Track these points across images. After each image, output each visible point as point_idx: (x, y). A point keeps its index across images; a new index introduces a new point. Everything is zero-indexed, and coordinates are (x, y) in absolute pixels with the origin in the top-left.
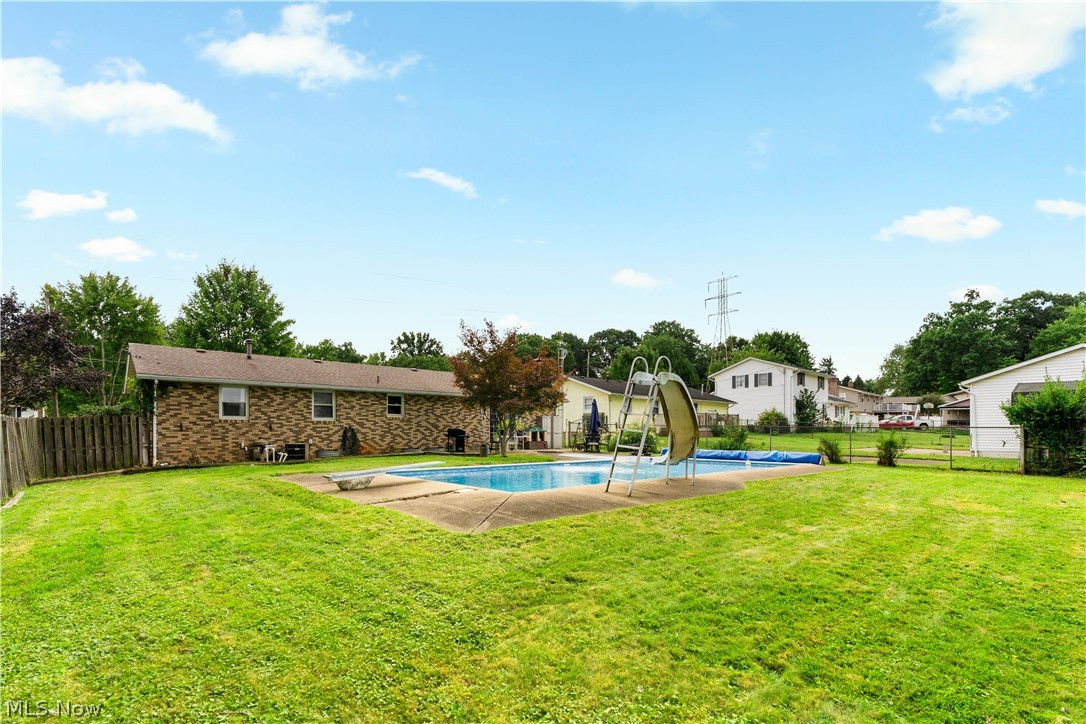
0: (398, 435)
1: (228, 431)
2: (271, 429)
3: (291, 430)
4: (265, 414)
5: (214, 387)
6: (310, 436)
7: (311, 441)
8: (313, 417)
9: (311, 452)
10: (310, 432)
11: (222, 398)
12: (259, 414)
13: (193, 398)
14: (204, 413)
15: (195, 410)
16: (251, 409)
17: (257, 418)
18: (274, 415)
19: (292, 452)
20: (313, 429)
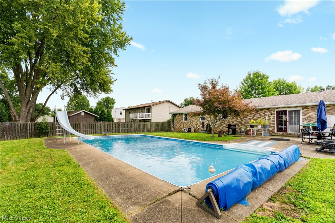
0: (225, 126)
1: (184, 124)
2: (191, 124)
3: (195, 124)
4: (190, 120)
5: (182, 114)
6: (199, 126)
7: (199, 127)
8: (200, 121)
9: (199, 131)
10: (199, 125)
11: (184, 116)
12: (189, 120)
13: (179, 117)
14: (180, 120)
15: (179, 119)
16: (188, 119)
17: (189, 121)
18: (191, 120)
19: (188, 130)
20: (200, 124)
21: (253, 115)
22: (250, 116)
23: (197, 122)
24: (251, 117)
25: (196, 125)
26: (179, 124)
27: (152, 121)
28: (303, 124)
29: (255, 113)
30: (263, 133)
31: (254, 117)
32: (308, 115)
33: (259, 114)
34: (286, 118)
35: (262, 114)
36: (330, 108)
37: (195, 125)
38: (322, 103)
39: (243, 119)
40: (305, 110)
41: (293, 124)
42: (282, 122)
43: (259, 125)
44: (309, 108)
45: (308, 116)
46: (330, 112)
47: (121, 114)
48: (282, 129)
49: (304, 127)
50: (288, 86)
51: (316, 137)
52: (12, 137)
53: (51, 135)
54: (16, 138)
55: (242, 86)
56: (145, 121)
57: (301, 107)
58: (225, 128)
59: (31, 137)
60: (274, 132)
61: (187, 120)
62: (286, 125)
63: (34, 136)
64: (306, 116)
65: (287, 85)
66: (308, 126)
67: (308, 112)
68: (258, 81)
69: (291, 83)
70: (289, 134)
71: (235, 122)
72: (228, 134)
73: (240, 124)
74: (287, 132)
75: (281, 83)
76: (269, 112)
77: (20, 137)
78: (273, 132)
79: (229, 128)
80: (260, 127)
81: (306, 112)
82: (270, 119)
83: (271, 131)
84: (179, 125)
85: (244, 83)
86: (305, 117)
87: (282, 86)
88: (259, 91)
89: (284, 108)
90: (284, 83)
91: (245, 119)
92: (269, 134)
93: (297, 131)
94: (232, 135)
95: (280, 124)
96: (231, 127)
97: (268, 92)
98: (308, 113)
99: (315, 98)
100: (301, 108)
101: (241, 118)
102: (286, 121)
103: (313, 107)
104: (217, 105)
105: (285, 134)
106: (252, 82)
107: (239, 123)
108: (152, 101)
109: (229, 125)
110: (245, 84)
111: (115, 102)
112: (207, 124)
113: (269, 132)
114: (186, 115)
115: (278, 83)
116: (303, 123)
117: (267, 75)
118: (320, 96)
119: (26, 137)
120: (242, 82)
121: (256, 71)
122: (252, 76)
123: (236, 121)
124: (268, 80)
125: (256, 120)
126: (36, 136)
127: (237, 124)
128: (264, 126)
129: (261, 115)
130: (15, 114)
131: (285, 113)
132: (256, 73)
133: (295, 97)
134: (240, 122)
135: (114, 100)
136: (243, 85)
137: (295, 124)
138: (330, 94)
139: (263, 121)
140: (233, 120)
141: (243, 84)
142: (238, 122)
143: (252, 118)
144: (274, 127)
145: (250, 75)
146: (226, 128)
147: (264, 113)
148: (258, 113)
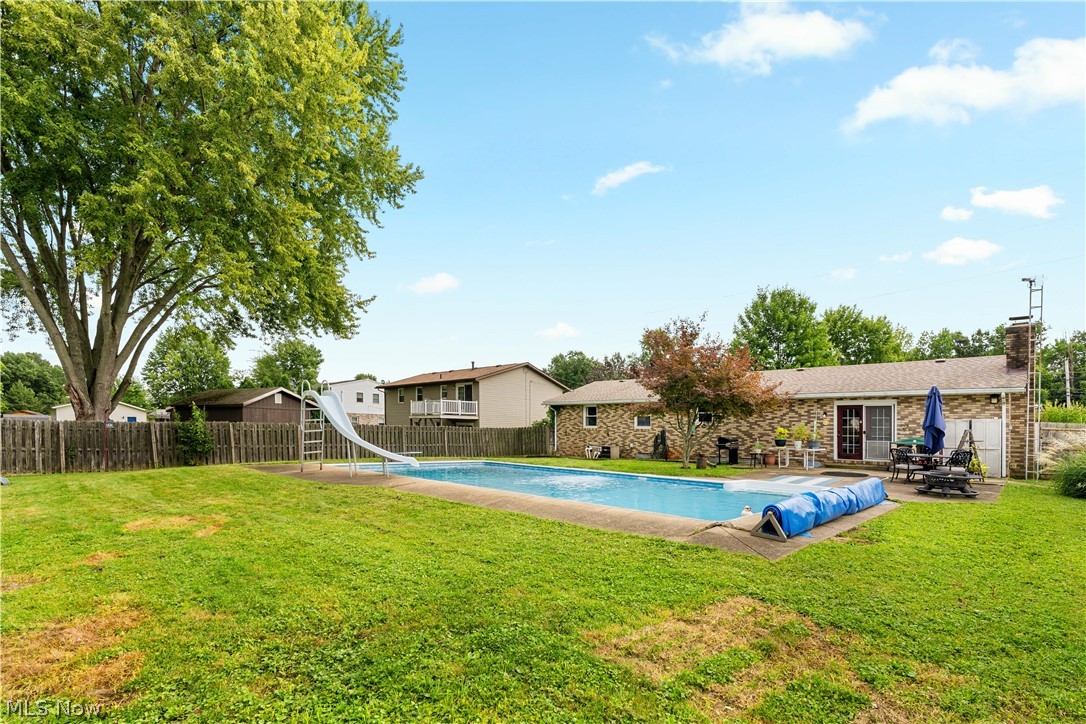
0: (705, 443)
1: (587, 436)
2: (608, 435)
3: (620, 436)
4: (605, 424)
5: (580, 407)
6: (632, 441)
7: (632, 445)
8: (636, 426)
9: (632, 454)
10: (632, 438)
11: (585, 414)
12: (602, 424)
13: (571, 415)
14: (575, 424)
15: (572, 422)
16: (598, 421)
17: (601, 427)
18: (610, 425)
19: (603, 452)
20: (634, 435)
21: (779, 414)
22: (773, 418)
23: (627, 431)
24: (776, 420)
25: (624, 439)
26: (572, 434)
27: (482, 425)
28: (899, 438)
29: (785, 411)
30: (806, 459)
31: (782, 420)
32: (910, 418)
33: (796, 413)
34: (861, 425)
35: (802, 412)
36: (956, 403)
37: (620, 439)
38: (934, 393)
39: (755, 423)
40: (903, 405)
41: (875, 439)
42: (851, 433)
43: (797, 439)
44: (911, 402)
45: (910, 421)
46: (957, 413)
47: (360, 400)
48: (851, 451)
49: (899, 445)
50: (866, 329)
51: (922, 467)
52: (110, 464)
53: (217, 460)
54: (120, 466)
55: (742, 331)
56: (458, 423)
57: (894, 398)
58: (706, 447)
59: (163, 465)
60: (832, 459)
61: (595, 424)
62: (859, 441)
63: (171, 460)
64: (906, 421)
65: (865, 327)
66: (909, 443)
67: (910, 410)
68: (786, 317)
69: (875, 320)
70: (867, 463)
71: (734, 431)
72: (719, 464)
73: (746, 438)
74: (861, 458)
75: (847, 319)
76: (821, 408)
77: (132, 464)
78: (828, 458)
79: (720, 448)
80: (798, 445)
81: (906, 412)
82: (822, 425)
83: (824, 456)
84: (572, 439)
85: (746, 320)
86: (903, 422)
87: (850, 327)
88: (788, 346)
89: (855, 399)
90: (855, 321)
91: (759, 425)
92: (820, 464)
93: (885, 456)
94: (728, 464)
95: (845, 440)
96: (727, 445)
97: (814, 350)
98: (910, 414)
99: (926, 378)
100: (895, 402)
101: (748, 422)
102: (860, 433)
103: (919, 398)
104: (701, 389)
105: (858, 463)
106: (771, 317)
107: (743, 436)
108: (473, 363)
109: (722, 440)
110: (750, 324)
111: (322, 361)
112: (657, 437)
113: (820, 457)
114: (592, 410)
115: (839, 319)
116: (897, 437)
117: (810, 301)
118: (937, 373)
119: (147, 464)
120: (741, 317)
121: (781, 290)
122: (769, 300)
123: (737, 428)
124: (814, 314)
125: (787, 428)
126: (175, 461)
127: (740, 437)
128: (810, 444)
129: (800, 415)
130: (82, 394)
131: (857, 411)
132: (781, 295)
133: (883, 371)
134: (745, 433)
135: (320, 351)
136: (745, 327)
137: (881, 439)
138: (960, 370)
139: (806, 430)
140: (727, 427)
141: (743, 322)
142: (740, 431)
143: (779, 422)
144: (832, 445)
145: (763, 298)
146: (708, 448)
147: (808, 411)
148: (793, 411)
